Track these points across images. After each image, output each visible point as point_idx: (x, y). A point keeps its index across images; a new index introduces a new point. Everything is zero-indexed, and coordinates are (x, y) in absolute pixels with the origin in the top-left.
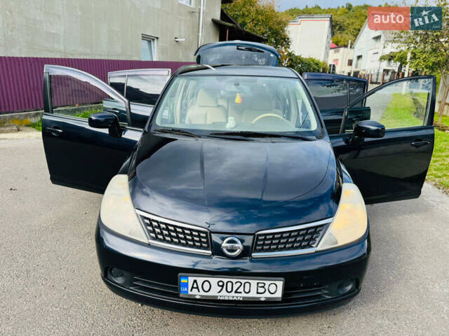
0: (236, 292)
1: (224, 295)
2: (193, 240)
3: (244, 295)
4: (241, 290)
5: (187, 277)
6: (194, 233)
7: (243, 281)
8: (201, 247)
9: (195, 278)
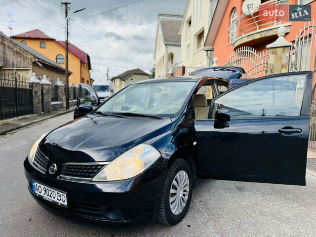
0: (50, 196)
1: (46, 197)
3: (52, 199)
4: (52, 196)
5: (34, 182)
7: (52, 190)
9: (37, 184)
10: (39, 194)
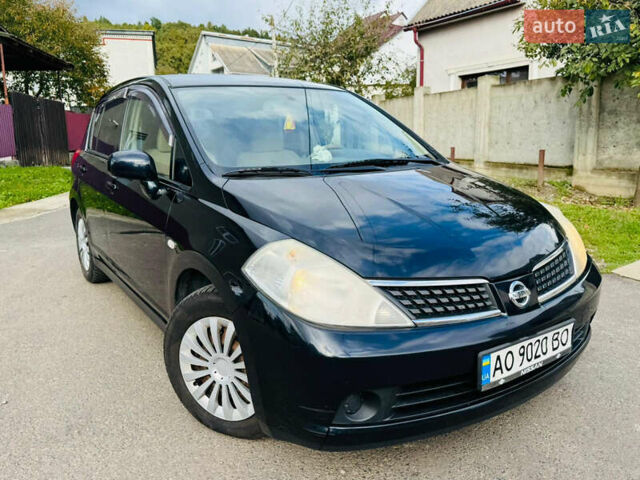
0: (536, 357)
1: (526, 367)
2: (472, 301)
3: (543, 358)
4: (539, 353)
5: (488, 355)
6: (470, 290)
7: (541, 338)
8: (486, 308)
9: (496, 354)
10: (507, 374)
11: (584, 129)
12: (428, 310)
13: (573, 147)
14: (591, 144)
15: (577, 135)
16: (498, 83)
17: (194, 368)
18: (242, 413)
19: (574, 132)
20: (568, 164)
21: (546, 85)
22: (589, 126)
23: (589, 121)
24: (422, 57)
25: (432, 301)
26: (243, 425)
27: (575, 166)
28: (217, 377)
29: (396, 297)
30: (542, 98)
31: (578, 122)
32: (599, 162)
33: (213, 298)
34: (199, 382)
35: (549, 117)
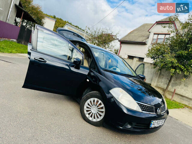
0: (159, 124)
1: (157, 126)
5: (152, 121)
8: (153, 112)
9: (154, 121)
10: (154, 126)
11: (156, 77)
12: (144, 110)
13: (152, 80)
14: (156, 80)
15: (154, 78)
16: (138, 60)
17: (87, 107)
18: (96, 120)
19: (153, 76)
20: (150, 83)
21: (149, 65)
22: (157, 76)
23: (157, 75)
24: (120, 48)
25: (145, 108)
26: (95, 123)
27: (152, 84)
28: (92, 111)
29: (140, 105)
30: (148, 67)
31: (155, 75)
32: (157, 85)
33: (98, 94)
34: (87, 111)
35: (148, 72)
